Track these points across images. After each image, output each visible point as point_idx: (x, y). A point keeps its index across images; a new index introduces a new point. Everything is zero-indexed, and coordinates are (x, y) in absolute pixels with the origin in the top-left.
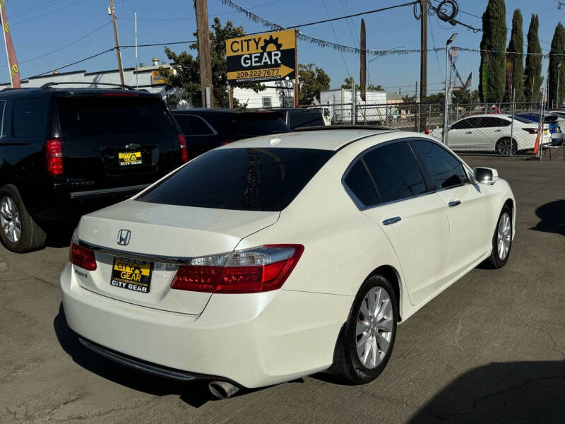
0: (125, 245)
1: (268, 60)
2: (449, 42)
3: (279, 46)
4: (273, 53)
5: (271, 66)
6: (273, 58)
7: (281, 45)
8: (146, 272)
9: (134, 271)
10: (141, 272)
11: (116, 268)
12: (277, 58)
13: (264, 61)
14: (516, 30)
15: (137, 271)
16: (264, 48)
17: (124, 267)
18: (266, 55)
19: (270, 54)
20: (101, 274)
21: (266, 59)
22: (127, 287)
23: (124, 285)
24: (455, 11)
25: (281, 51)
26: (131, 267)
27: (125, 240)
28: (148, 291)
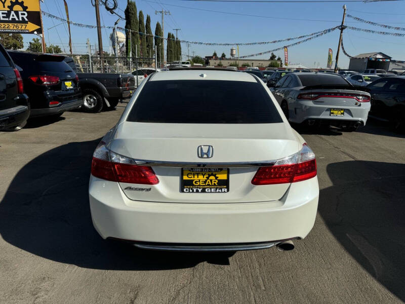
0: (208, 157)
1: (15, 17)
2: (116, 23)
3: (25, 8)
4: (20, 13)
5: (19, 22)
6: (21, 16)
7: (27, 8)
8: (222, 177)
9: (208, 178)
10: (216, 178)
11: (185, 178)
12: (25, 17)
13: (11, 17)
14: (141, 22)
15: (212, 178)
16: (11, 8)
17: (196, 176)
18: (13, 13)
19: (17, 13)
20: (166, 186)
21: (13, 15)
22: (203, 191)
23: (200, 190)
24: (115, 6)
25: (28, 12)
26: (204, 175)
27: (207, 154)
28: (228, 191)
